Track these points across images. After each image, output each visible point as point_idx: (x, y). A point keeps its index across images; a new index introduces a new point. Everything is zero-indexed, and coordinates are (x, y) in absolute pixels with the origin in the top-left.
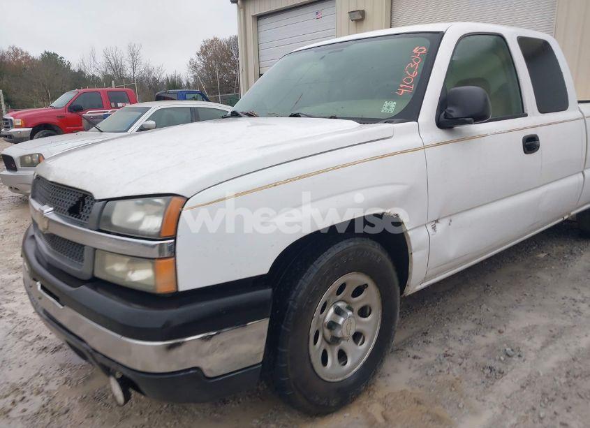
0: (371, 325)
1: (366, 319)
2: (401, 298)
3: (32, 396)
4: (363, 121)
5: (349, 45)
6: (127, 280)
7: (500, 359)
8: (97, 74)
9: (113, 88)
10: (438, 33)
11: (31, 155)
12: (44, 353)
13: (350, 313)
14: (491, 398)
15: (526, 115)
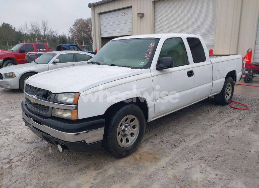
0: (136, 131)
1: (135, 129)
2: (146, 123)
3: (28, 156)
4: (134, 68)
5: (131, 40)
6: (63, 116)
7: (178, 143)
8: (27, 33)
9: (37, 43)
10: (158, 38)
11: (9, 73)
12: (28, 144)
13: (129, 127)
14: (173, 153)
15: (189, 64)
